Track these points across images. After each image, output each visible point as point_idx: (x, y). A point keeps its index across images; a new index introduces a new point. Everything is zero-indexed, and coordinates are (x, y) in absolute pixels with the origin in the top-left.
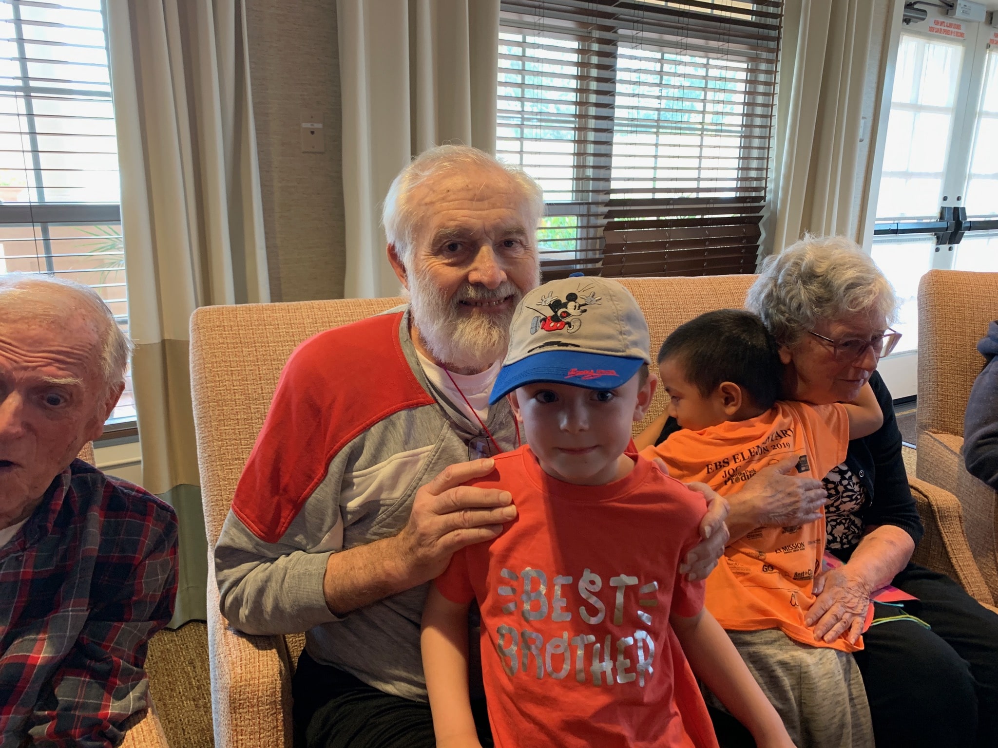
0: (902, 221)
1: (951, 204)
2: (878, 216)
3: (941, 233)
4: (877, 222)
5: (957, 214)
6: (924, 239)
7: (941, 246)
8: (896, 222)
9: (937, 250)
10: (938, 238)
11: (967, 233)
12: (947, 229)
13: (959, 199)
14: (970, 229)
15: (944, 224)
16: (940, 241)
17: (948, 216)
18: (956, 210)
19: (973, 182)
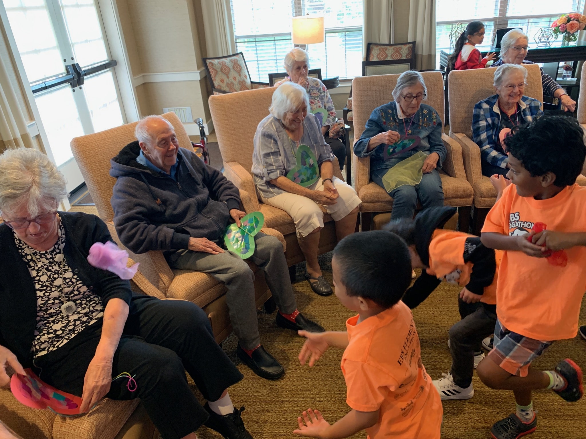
0: (46, 80)
1: (70, 63)
2: (30, 81)
3: (72, 82)
4: (31, 85)
5: (75, 68)
6: (64, 87)
7: (75, 88)
8: (43, 81)
9: (74, 91)
10: (71, 84)
11: (85, 77)
12: (74, 78)
13: (72, 59)
14: (85, 75)
15: (70, 76)
16: (73, 86)
17: (71, 70)
18: (74, 65)
19: (76, 47)
